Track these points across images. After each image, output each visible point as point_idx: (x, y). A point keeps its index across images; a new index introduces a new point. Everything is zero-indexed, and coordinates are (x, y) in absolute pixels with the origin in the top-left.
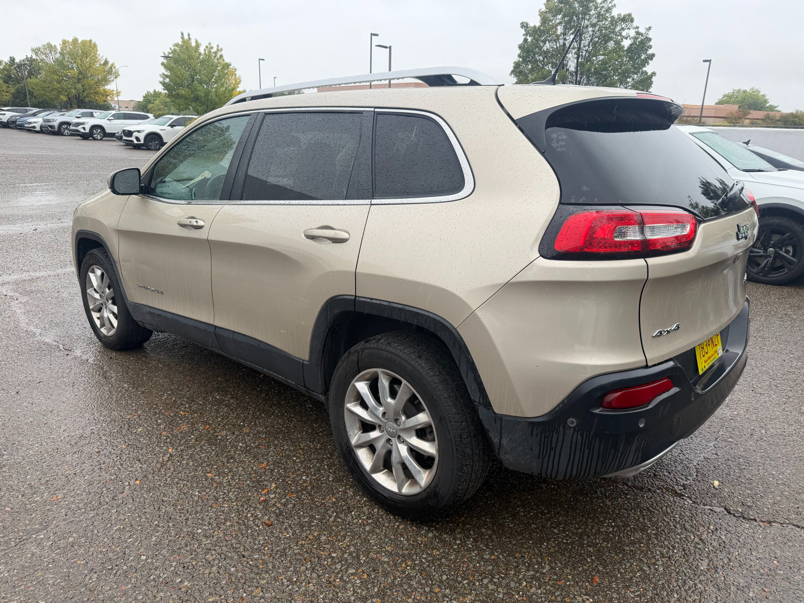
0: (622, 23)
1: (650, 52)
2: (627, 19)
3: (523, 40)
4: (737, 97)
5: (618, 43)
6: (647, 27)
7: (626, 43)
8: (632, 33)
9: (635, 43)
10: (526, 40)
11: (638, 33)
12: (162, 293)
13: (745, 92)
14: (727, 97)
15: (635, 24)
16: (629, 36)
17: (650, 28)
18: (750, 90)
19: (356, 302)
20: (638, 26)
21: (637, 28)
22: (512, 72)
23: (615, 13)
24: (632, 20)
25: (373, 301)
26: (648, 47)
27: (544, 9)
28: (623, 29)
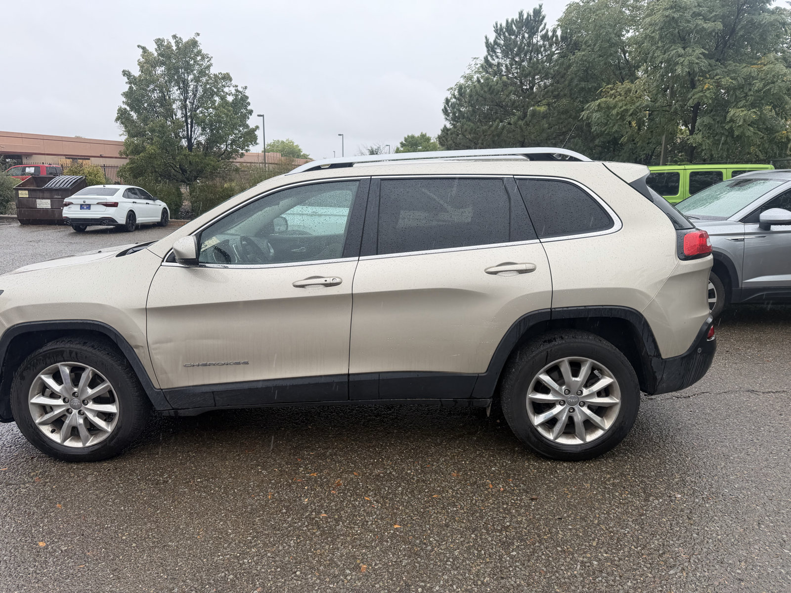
0: (222, 81)
1: (249, 108)
2: (227, 77)
3: (128, 88)
4: (278, 147)
5: (223, 98)
6: (244, 86)
7: (230, 99)
8: (233, 90)
9: (236, 99)
10: (131, 88)
11: (237, 91)
12: (247, 363)
13: (283, 142)
14: (270, 146)
15: (234, 82)
16: (232, 93)
17: (246, 88)
18: (287, 141)
19: (553, 313)
20: (237, 84)
21: (237, 86)
22: (117, 119)
23: (213, 71)
24: (231, 80)
25: (569, 309)
26: (247, 104)
27: (142, 60)
28: (224, 86)
